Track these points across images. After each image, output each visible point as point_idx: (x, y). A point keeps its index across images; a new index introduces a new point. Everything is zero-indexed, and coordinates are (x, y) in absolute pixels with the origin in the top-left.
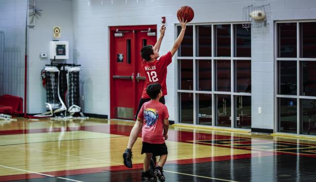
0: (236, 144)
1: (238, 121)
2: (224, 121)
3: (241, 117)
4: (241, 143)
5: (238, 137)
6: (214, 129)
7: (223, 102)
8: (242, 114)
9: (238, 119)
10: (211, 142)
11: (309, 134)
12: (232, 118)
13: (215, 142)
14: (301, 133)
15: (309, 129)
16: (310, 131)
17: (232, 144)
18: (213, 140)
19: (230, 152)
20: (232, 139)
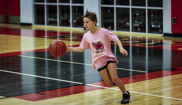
0: (74, 38)
1: (75, 23)
2: (65, 23)
3: (77, 20)
4: (77, 37)
5: (75, 34)
6: (59, 28)
7: (65, 10)
8: (77, 18)
9: (75, 21)
10: (57, 37)
11: (122, 30)
12: (71, 21)
13: (60, 37)
14: (117, 30)
15: (122, 27)
16: (123, 28)
17: (71, 38)
18: (58, 35)
19: (70, 43)
20: (71, 35)
